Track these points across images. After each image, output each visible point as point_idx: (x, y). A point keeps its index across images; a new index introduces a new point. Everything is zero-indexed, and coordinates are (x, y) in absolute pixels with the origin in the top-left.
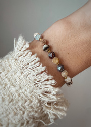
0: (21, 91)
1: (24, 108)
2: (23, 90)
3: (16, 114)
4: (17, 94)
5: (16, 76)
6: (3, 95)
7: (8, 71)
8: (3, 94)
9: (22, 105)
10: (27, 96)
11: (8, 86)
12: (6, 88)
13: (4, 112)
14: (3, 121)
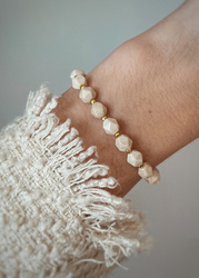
0: (42, 202)
1: (51, 237)
2: (48, 200)
3: (33, 251)
4: (34, 209)
5: (32, 171)
6: (5, 212)
7: (15, 160)
8: (6, 208)
9: (45, 232)
10: (55, 212)
11: (16, 191)
12: (12, 195)
13: (9, 247)
14: (8, 266)
